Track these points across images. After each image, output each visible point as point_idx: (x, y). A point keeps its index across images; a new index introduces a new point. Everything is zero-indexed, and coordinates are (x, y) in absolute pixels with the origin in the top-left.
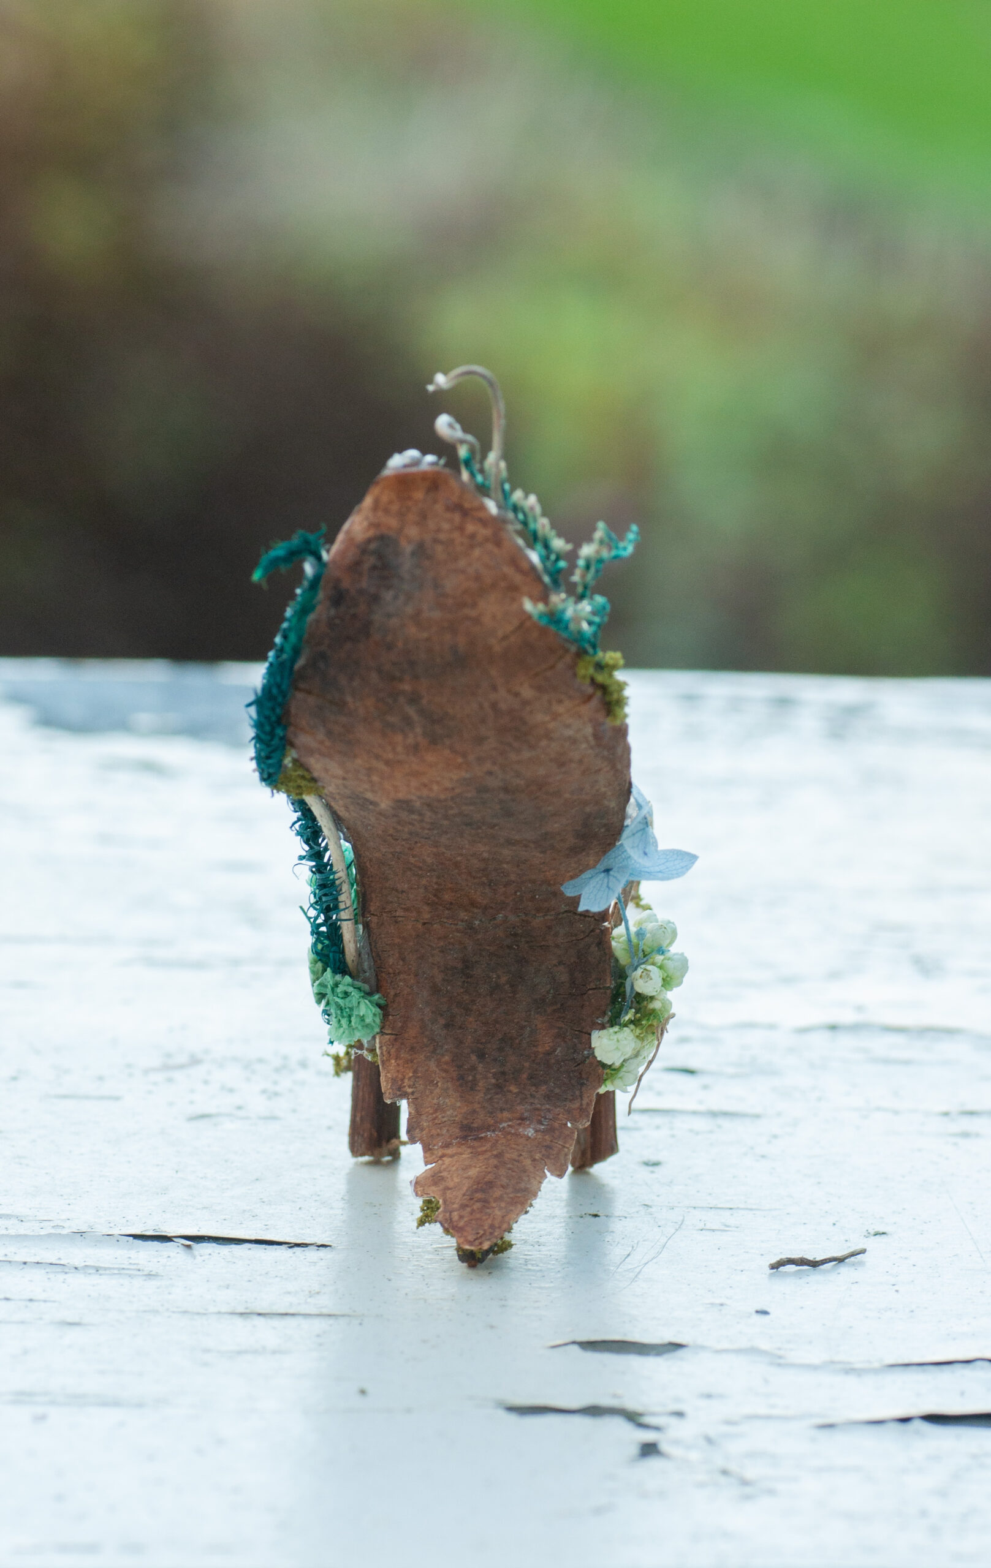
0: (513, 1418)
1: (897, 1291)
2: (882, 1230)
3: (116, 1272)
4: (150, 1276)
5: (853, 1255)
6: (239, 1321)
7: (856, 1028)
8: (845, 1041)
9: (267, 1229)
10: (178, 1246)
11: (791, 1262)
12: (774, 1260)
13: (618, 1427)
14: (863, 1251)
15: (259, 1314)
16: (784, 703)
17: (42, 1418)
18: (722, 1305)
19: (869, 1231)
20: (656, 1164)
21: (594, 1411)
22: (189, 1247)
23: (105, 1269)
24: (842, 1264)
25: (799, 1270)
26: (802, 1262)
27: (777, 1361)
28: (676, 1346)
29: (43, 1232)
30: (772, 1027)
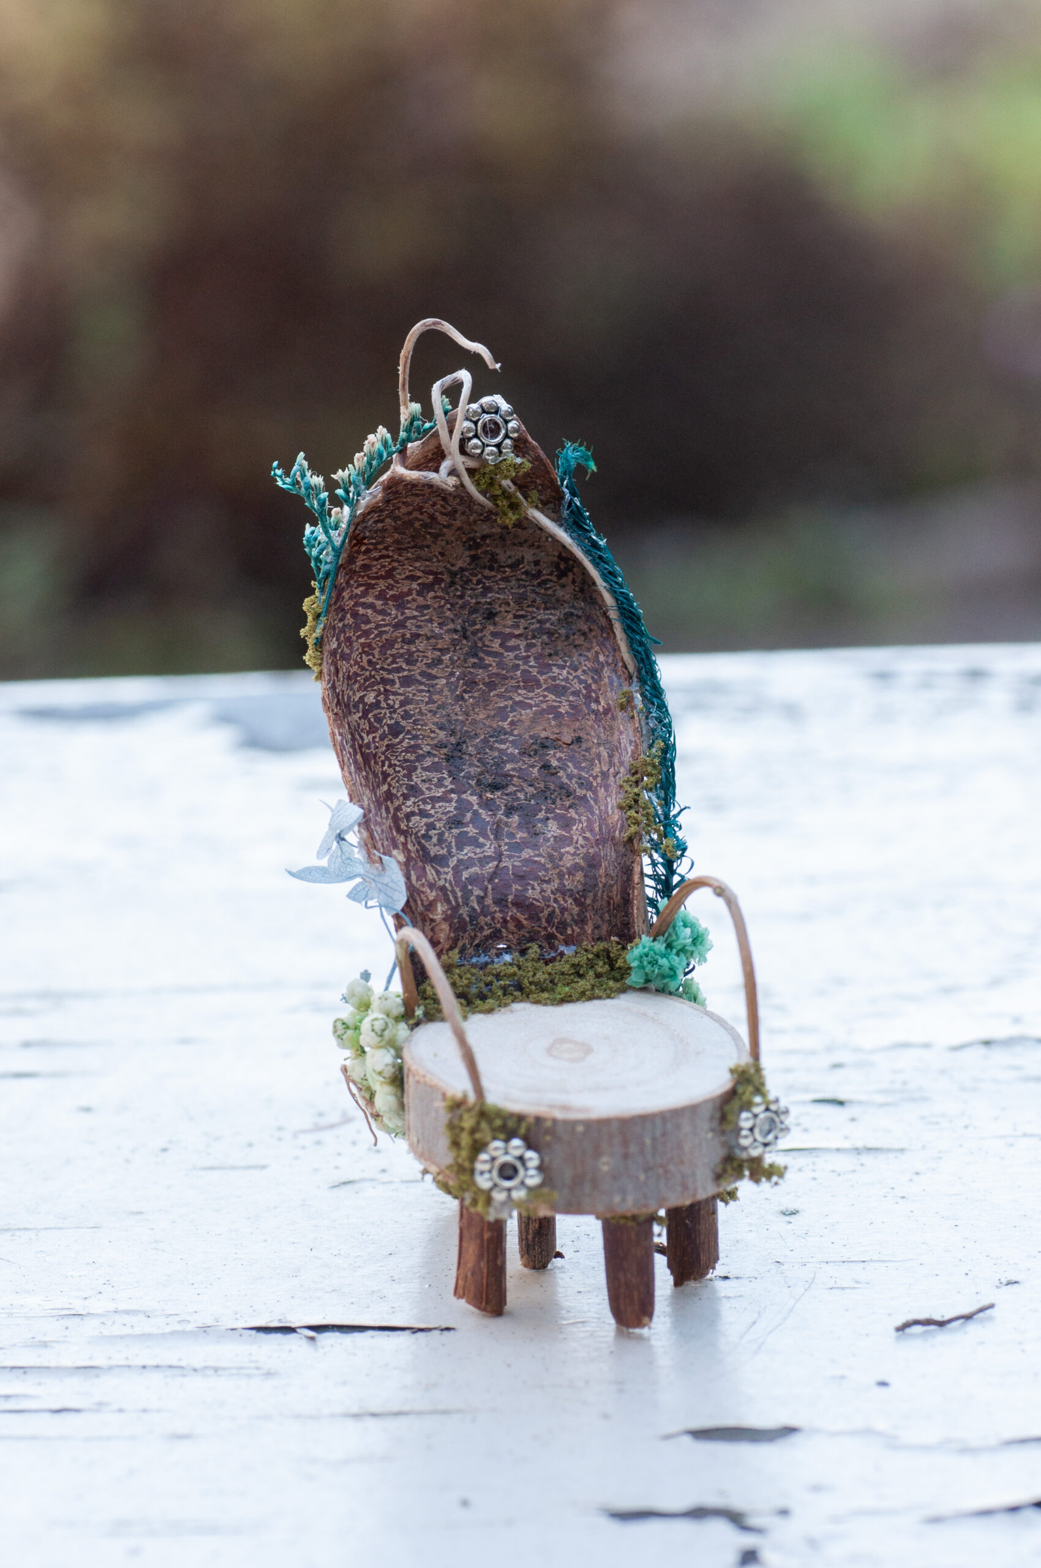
0: (615, 1526)
1: (1023, 1351)
2: (1014, 1279)
3: (235, 1371)
4: (269, 1374)
5: (982, 1310)
6: (351, 1424)
7: (1009, 1042)
8: (998, 1056)
9: (394, 1312)
10: (301, 1338)
11: (917, 1322)
12: (899, 1323)
13: (720, 1530)
14: (992, 1306)
15: (374, 1415)
16: (976, 675)
17: (135, 1552)
18: (842, 1377)
19: (1002, 1281)
20: (793, 1213)
21: (698, 1513)
22: (312, 1339)
23: (224, 1369)
24: (970, 1322)
25: (927, 1331)
26: (928, 1322)
27: (892, 1443)
28: (788, 1431)
29: (168, 1329)
30: (927, 1046)
